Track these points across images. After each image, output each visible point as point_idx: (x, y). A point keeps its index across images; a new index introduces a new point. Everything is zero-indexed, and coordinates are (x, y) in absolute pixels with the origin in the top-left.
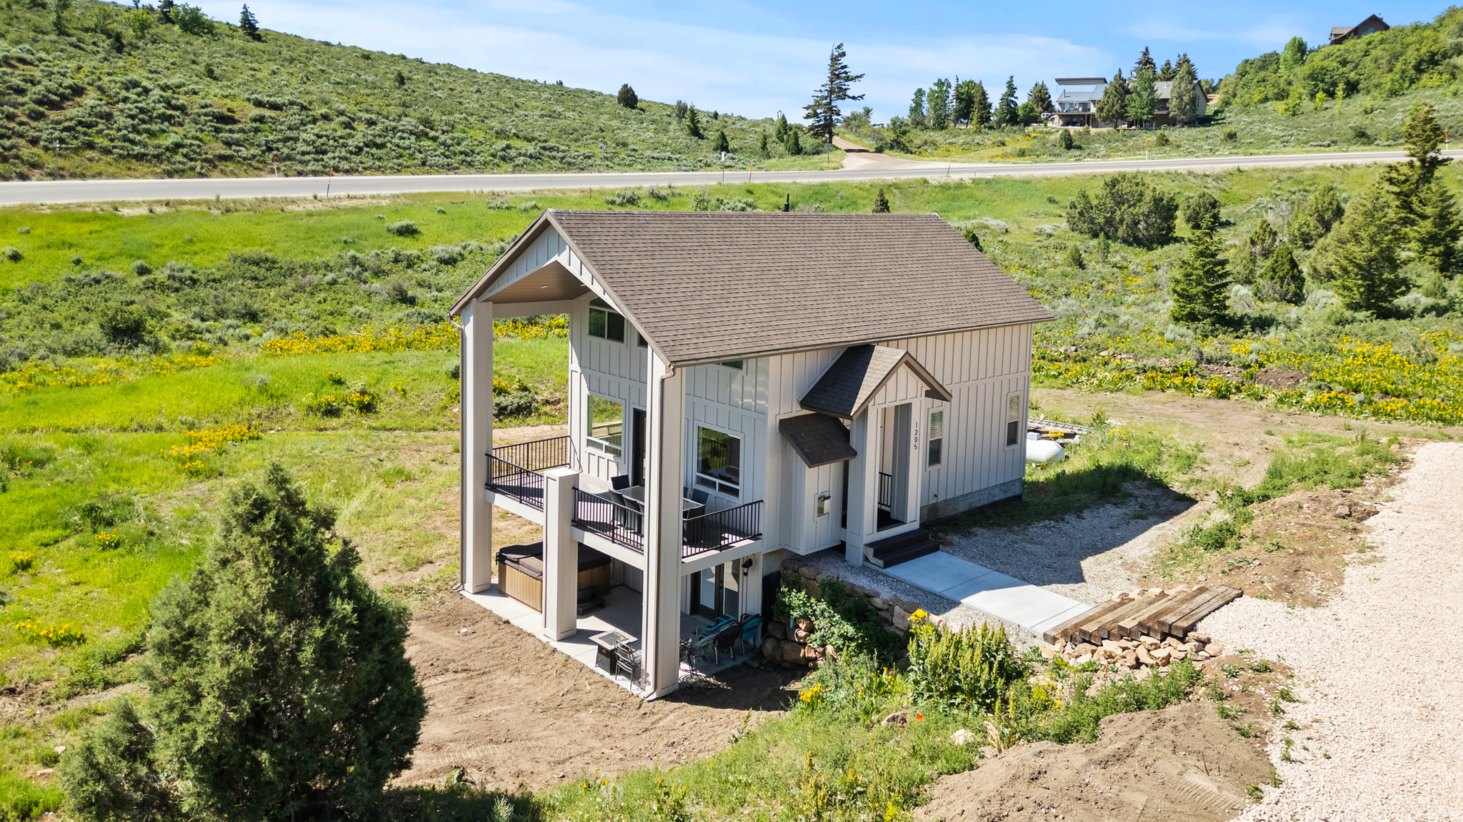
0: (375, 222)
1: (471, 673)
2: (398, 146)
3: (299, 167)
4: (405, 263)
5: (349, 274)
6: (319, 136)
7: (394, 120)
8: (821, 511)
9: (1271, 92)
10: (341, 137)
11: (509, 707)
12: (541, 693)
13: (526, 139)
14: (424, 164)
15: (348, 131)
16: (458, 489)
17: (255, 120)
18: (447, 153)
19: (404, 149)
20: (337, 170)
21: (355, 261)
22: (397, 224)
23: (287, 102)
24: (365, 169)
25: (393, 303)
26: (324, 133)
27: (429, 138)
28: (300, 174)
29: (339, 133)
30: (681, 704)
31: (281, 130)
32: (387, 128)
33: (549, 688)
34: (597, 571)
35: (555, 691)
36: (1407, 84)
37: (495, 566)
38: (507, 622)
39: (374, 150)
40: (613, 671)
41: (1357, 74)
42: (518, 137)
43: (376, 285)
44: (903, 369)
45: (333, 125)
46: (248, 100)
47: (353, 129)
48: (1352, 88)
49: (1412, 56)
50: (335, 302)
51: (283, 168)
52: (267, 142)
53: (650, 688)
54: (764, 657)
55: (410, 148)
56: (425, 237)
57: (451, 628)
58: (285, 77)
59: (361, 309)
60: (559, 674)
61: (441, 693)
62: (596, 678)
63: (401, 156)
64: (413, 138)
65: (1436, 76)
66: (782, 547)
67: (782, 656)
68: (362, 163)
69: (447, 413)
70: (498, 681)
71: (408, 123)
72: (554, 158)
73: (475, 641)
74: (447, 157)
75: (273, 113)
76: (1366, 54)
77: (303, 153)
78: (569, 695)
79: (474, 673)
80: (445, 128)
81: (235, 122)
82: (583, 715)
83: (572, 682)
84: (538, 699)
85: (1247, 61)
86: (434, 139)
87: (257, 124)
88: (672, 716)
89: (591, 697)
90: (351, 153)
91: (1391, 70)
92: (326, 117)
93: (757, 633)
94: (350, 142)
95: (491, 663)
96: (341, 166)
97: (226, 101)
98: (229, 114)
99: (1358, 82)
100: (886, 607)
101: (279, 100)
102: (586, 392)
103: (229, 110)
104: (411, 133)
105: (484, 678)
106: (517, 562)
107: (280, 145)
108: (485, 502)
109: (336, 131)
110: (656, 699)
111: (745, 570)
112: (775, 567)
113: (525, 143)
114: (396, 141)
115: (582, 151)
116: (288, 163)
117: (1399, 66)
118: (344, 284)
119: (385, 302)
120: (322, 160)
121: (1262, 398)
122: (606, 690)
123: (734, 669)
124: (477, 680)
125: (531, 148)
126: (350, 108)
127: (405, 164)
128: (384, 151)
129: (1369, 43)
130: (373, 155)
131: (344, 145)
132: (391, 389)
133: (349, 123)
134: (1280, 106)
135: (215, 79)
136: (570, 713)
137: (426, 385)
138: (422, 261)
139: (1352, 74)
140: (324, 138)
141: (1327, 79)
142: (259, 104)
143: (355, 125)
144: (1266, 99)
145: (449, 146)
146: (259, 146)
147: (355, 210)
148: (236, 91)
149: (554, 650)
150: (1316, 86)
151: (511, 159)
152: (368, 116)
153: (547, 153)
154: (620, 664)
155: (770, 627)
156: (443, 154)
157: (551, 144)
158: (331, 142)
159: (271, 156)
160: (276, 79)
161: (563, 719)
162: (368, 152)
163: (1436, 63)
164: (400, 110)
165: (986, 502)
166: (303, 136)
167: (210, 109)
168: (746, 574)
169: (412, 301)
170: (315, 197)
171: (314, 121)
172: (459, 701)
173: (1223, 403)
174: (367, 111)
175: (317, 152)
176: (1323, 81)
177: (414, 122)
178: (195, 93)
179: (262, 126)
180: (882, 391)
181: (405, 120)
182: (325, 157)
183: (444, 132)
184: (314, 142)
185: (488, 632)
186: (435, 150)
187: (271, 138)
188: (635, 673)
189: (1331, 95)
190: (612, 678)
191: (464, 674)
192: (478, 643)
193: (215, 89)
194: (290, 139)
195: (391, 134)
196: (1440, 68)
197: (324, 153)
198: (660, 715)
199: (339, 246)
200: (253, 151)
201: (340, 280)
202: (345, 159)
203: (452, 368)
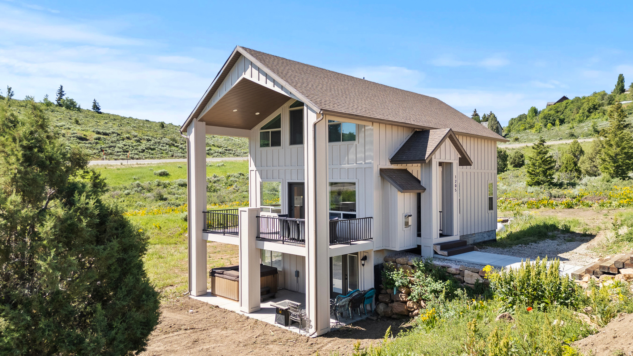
0: (149, 171)
1: (196, 330)
2: (161, 149)
3: (116, 157)
4: (163, 186)
5: (136, 191)
6: (125, 145)
7: (159, 139)
8: (407, 224)
9: (527, 126)
10: (135, 146)
11: (222, 344)
12: (241, 337)
13: (218, 147)
14: (172, 156)
15: (138, 143)
16: (187, 259)
17: (96, 139)
18: (183, 152)
19: (164, 150)
20: (133, 158)
21: (138, 185)
22: (159, 171)
23: (111, 132)
24: (146, 158)
25: (156, 201)
26: (127, 144)
27: (175, 146)
28: (116, 160)
29: (134, 144)
30: (334, 339)
31: (108, 143)
32: (156, 143)
33: (247, 335)
34: (270, 278)
35: (250, 336)
36: (585, 118)
37: (209, 280)
38: (217, 307)
39: (150, 151)
40: (287, 324)
41: (563, 116)
42: (214, 146)
43: (149, 194)
44: (448, 141)
45: (131, 141)
46: (94, 131)
47: (141, 143)
48: (562, 122)
49: (586, 106)
50: (128, 202)
51: (108, 158)
52: (101, 148)
53: (312, 330)
54: (379, 315)
55: (166, 150)
56: (172, 177)
57: (183, 311)
58: (111, 124)
59: (141, 203)
60: (253, 328)
61: (176, 340)
62: (275, 328)
63: (162, 153)
64: (168, 146)
65: (597, 114)
66: (384, 248)
67: (392, 311)
68: (144, 156)
69: (182, 236)
70: (214, 333)
71: (166, 140)
72: (231, 153)
73: (198, 315)
74: (183, 153)
75: (105, 137)
76: (566, 107)
77: (118, 152)
78: (260, 338)
79: (197, 330)
80: (182, 142)
81: (87, 140)
82: (271, 346)
83: (261, 331)
84: (241, 340)
85: (513, 119)
86: (177, 146)
87: (97, 141)
88: (330, 345)
89: (275, 337)
90: (140, 152)
91: (578, 113)
92: (128, 138)
93: (372, 301)
94: (139, 147)
95: (208, 325)
96: (135, 157)
97: (83, 132)
98: (85, 137)
99: (564, 119)
100: (458, 272)
101: (108, 132)
102: (259, 180)
103: (85, 135)
104: (167, 144)
105: (204, 332)
106: (222, 274)
107: (107, 149)
108: (203, 240)
109: (133, 143)
110: (317, 337)
111: (363, 262)
112: (381, 261)
113: (218, 148)
114: (160, 147)
115: (243, 151)
116: (111, 156)
117: (581, 111)
118: (134, 194)
119: (152, 201)
120: (126, 154)
121: (591, 206)
122: (284, 334)
123: (361, 321)
124: (199, 333)
125: (220, 150)
126: (140, 135)
127: (164, 156)
128: (155, 151)
129: (567, 103)
130: (149, 153)
131: (136, 149)
132: (153, 226)
133: (139, 140)
134: (533, 131)
135: (79, 124)
136: (263, 346)
137: (171, 225)
138: (171, 185)
139: (561, 116)
140: (127, 146)
141: (551, 118)
142: (98, 133)
143: (142, 141)
144: (525, 129)
145: (184, 149)
146: (97, 149)
147: (140, 168)
148: (88, 128)
149: (248, 318)
150: (547, 121)
151: (212, 154)
152: (147, 137)
153: (228, 151)
154: (291, 318)
155: (380, 297)
156: (181, 152)
157: (229, 148)
158: (131, 148)
159: (103, 153)
160: (107, 125)
161: (258, 349)
162: (147, 152)
163: (597, 109)
164: (162, 136)
165: (481, 241)
166: (118, 145)
167: (76, 135)
168: (363, 265)
169: (165, 199)
170: (122, 164)
171: (123, 140)
172: (188, 343)
173: (571, 210)
174: (147, 136)
175: (124, 152)
176: (549, 119)
177: (168, 140)
178: (69, 129)
179: (99, 142)
180: (438, 151)
181: (164, 139)
182: (128, 154)
183: (181, 144)
184: (123, 147)
185: (206, 312)
186: (177, 151)
187: (103, 146)
188: (301, 324)
189: (554, 125)
190: (287, 328)
191: (191, 331)
192: (199, 316)
193: (79, 127)
194: (111, 147)
195: (158, 144)
196: (598, 111)
197: (127, 152)
198: (322, 344)
199: (132, 180)
200: (94, 151)
201: (131, 193)
202: (137, 154)
203: (184, 216)
